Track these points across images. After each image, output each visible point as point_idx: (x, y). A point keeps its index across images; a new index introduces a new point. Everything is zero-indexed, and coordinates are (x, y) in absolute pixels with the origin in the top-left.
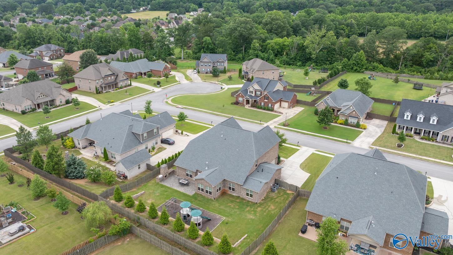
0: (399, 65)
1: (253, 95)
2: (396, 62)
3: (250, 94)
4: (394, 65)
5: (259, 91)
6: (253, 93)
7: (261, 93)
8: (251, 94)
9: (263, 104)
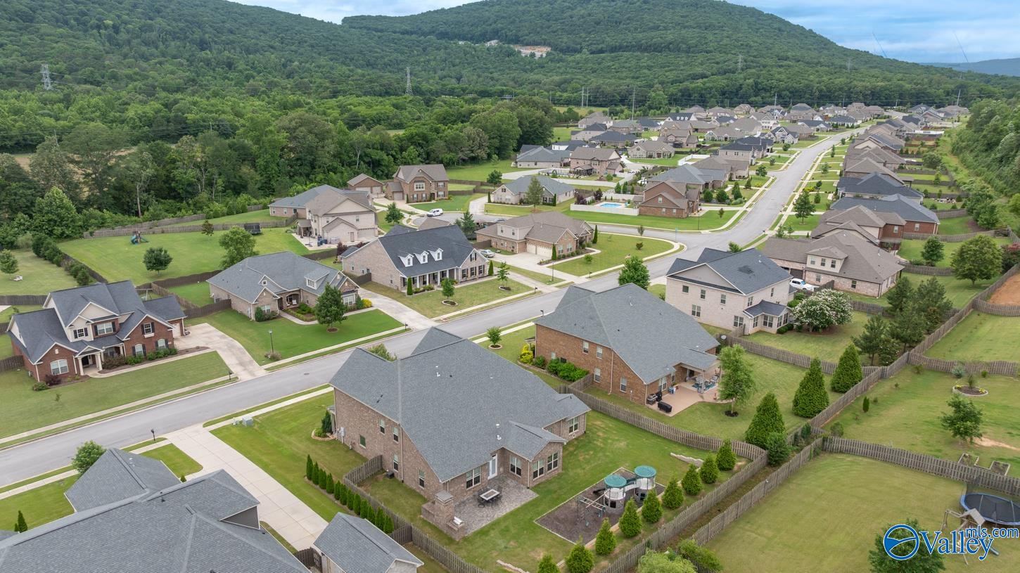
0: (136, 204)
1: (91, 337)
2: (128, 200)
3: (79, 339)
4: (126, 208)
5: (103, 320)
6: (87, 335)
7: (113, 324)
8: (84, 338)
9: (139, 348)
